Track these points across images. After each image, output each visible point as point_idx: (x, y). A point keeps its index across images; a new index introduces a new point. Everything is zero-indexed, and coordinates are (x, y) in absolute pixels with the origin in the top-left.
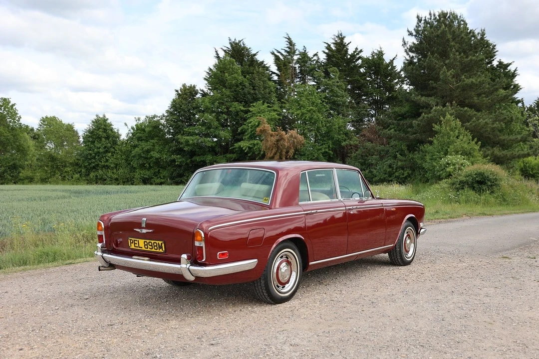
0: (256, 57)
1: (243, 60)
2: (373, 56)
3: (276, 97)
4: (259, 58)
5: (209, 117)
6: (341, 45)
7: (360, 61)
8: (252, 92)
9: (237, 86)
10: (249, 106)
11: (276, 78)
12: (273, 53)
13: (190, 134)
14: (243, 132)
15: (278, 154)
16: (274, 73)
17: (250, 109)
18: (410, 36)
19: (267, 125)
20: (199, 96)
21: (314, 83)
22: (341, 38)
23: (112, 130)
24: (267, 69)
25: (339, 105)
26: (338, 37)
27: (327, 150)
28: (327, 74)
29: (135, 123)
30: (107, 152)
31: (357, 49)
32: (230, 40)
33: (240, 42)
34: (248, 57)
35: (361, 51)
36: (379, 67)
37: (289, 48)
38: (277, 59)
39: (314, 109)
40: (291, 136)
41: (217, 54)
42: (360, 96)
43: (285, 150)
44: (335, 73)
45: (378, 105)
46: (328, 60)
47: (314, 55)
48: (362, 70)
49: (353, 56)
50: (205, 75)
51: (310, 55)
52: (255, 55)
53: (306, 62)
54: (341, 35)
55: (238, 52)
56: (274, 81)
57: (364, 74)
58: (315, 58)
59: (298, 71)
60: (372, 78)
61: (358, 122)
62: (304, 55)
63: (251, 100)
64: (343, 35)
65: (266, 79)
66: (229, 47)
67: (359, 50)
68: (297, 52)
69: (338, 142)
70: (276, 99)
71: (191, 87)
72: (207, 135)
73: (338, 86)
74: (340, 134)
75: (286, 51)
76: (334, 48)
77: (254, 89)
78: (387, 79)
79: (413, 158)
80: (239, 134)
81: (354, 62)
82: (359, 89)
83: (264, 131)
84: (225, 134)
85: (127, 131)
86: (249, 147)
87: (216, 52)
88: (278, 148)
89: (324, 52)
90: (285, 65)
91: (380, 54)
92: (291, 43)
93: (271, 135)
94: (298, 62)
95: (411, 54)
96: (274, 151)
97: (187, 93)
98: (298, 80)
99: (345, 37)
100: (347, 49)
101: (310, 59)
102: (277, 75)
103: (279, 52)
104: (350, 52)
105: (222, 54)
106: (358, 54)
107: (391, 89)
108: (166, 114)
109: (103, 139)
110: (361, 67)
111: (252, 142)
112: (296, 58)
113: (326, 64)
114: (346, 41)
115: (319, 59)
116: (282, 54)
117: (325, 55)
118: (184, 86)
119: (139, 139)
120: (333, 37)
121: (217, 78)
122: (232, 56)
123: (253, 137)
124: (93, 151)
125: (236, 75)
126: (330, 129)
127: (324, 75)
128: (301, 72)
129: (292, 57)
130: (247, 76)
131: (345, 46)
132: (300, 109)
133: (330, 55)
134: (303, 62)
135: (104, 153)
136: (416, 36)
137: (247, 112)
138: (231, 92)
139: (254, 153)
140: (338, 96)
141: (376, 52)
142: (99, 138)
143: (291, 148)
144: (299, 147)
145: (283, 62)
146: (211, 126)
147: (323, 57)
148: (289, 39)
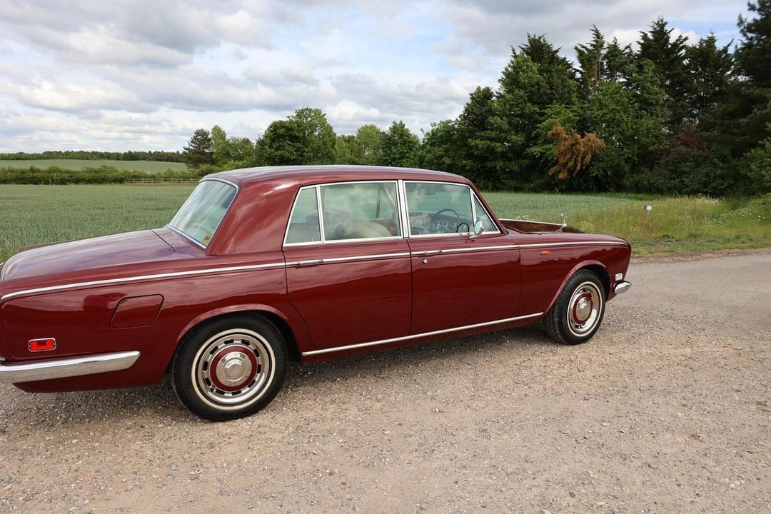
0: (557, 54)
1: (543, 57)
2: (701, 44)
3: (577, 96)
4: (561, 55)
5: (504, 123)
6: (660, 32)
7: (683, 51)
8: (549, 92)
9: (533, 86)
10: (545, 109)
11: (578, 75)
12: (576, 48)
13: (482, 138)
14: (537, 136)
15: (573, 160)
16: (578, 71)
17: (546, 111)
18: (751, 12)
19: (560, 128)
20: (494, 98)
21: (624, 80)
22: (662, 25)
23: (408, 136)
24: (569, 66)
25: (651, 104)
26: (658, 24)
27: (630, 155)
28: (641, 67)
29: (432, 129)
30: (403, 157)
31: (680, 36)
32: (529, 36)
33: (540, 38)
34: (549, 54)
35: (686, 39)
36: (708, 57)
37: (596, 41)
38: (581, 54)
39: (618, 108)
40: (589, 140)
41: (514, 53)
42: (681, 93)
43: (581, 156)
44: (650, 65)
45: (702, 103)
46: (642, 52)
47: (626, 48)
48: (686, 62)
49: (675, 45)
50: (502, 76)
51: (621, 47)
52: (557, 51)
53: (616, 56)
54: (662, 21)
55: (538, 51)
56: (577, 80)
57: (688, 66)
58: (628, 51)
59: (606, 67)
60: (697, 70)
61: (675, 121)
62: (614, 48)
63: (548, 102)
64: (665, 21)
65: (565, 77)
66: (529, 45)
67: (683, 38)
68: (606, 45)
69: (644, 147)
70: (577, 99)
71: (484, 90)
72: (501, 140)
73: (651, 82)
74: (647, 137)
75: (592, 45)
76: (651, 38)
77: (551, 88)
78: (717, 70)
79: (736, 166)
80: (534, 138)
81: (676, 53)
82: (680, 84)
83: (557, 135)
84: (518, 139)
85: (423, 137)
86: (541, 153)
87: (513, 50)
88: (573, 153)
89: (639, 43)
90: (589, 60)
91: (711, 41)
92: (598, 35)
93: (565, 139)
94: (606, 57)
95: (750, 35)
96: (568, 156)
97: (481, 98)
98: (606, 77)
99: (666, 23)
100: (668, 38)
101: (621, 53)
102: (581, 72)
103: (584, 47)
104: (672, 40)
105: (518, 52)
106: (682, 42)
107: (721, 82)
108: (459, 119)
109: (399, 145)
110: (684, 58)
111: (545, 147)
112: (604, 52)
113: (640, 57)
114: (667, 28)
115: (631, 51)
116: (587, 49)
117: (639, 46)
118: (479, 88)
119: (433, 145)
120: (652, 24)
121: (511, 79)
122: (528, 54)
123: (546, 142)
124: (390, 157)
125: (530, 74)
126: (636, 131)
127: (637, 69)
128: (609, 67)
129: (599, 51)
130: (545, 75)
131: (665, 34)
132: (602, 109)
133: (646, 45)
134: (612, 56)
135: (400, 159)
136: (759, 10)
137: (542, 114)
138: (525, 93)
139: (547, 159)
140: (649, 93)
141: (705, 38)
142: (395, 144)
143: (588, 153)
144: (597, 152)
145: (587, 57)
146: (502, 131)
147: (636, 49)
148: (597, 31)
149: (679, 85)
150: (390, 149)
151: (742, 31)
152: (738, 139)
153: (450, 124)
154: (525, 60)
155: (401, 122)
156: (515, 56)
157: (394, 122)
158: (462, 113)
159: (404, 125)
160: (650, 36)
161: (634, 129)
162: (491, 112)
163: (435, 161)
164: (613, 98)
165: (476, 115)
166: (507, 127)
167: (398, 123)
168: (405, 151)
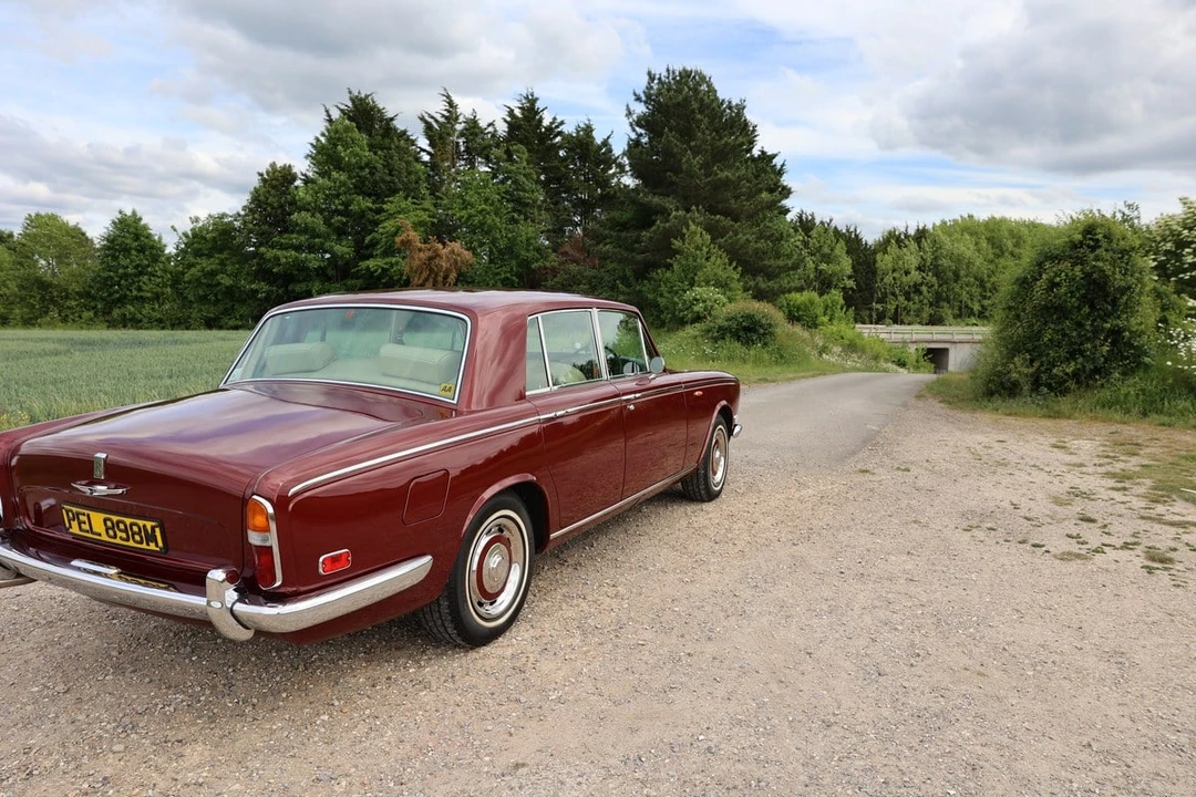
0: (394, 122)
1: (372, 126)
2: (578, 132)
3: (428, 189)
4: (399, 125)
5: (318, 222)
6: (531, 110)
7: (558, 139)
8: (388, 178)
9: (362, 168)
10: (384, 203)
11: (426, 158)
12: (422, 119)
13: (283, 247)
14: (374, 244)
15: (431, 280)
16: (424, 150)
17: (385, 206)
18: (637, 103)
19: (412, 233)
20: (298, 183)
21: (487, 169)
22: (533, 101)
23: (149, 236)
24: (413, 143)
25: (527, 205)
26: (527, 98)
27: (508, 275)
28: (509, 153)
29: (192, 226)
30: (141, 273)
31: (555, 119)
32: (350, 93)
33: (367, 96)
34: (381, 122)
35: (562, 123)
36: (587, 149)
37: (449, 111)
38: (429, 127)
39: (488, 208)
40: (453, 252)
41: (329, 116)
42: (557, 192)
43: (442, 274)
44: (521, 153)
45: (586, 208)
46: (508, 133)
47: (489, 125)
48: (562, 153)
49: (549, 129)
50: (309, 149)
51: (483, 124)
52: (392, 119)
53: (476, 135)
54: (532, 96)
55: (364, 114)
56: (425, 163)
57: (564, 159)
58: (491, 129)
59: (462, 149)
60: (575, 165)
61: (556, 232)
62: (473, 124)
63: (387, 193)
64: (536, 96)
65: (410, 159)
66: (350, 104)
67: (559, 121)
68: (461, 119)
69: (525, 263)
70: (428, 192)
71: (284, 168)
72: (311, 249)
73: (524, 175)
74: (528, 251)
75: (443, 116)
76: (520, 116)
77: (390, 174)
78: (598, 167)
79: (640, 291)
80: (368, 247)
81: (551, 139)
82: (558, 180)
83: (407, 243)
84: (344, 249)
85: (176, 240)
86: (383, 269)
87: (327, 111)
88: (431, 270)
89: (505, 121)
90: (441, 138)
91: (588, 129)
92: (451, 103)
93: (420, 250)
94: (462, 134)
95: (639, 130)
96: (425, 275)
97: (279, 180)
98: (463, 163)
99: (537, 99)
100: (541, 120)
101: (482, 131)
102: (429, 153)
103: (432, 117)
104: (546, 123)
105: (336, 115)
106: (557, 127)
107: (605, 183)
108: (242, 213)
109: (134, 252)
110: (561, 147)
111: (388, 260)
112: (459, 127)
113: (507, 140)
114: (539, 105)
115: (496, 131)
116: (436, 121)
117: (506, 125)
118: (273, 165)
119: (198, 254)
120: (519, 98)
121: (326, 155)
122: (350, 118)
123: (388, 252)
124: (117, 272)
125: (357, 149)
126: (512, 242)
127: (505, 157)
128: (468, 150)
129: (453, 126)
130: (380, 152)
131: (537, 113)
132: (466, 208)
133: (514, 125)
134: (471, 134)
135: (136, 275)
136: (646, 102)
137: (379, 211)
138: (350, 178)
139: (391, 278)
140: (525, 191)
141: (582, 125)
142: (126, 250)
143: (451, 271)
144: (464, 269)
145: (438, 133)
146: (315, 235)
147: (502, 128)
148: (448, 97)
149: (556, 182)
150: (115, 258)
151: (631, 125)
152: (639, 257)
153: (226, 220)
154: (347, 129)
155: (134, 213)
156: (330, 121)
157: (120, 212)
158: (245, 203)
159: (140, 219)
160: (518, 113)
161: (509, 239)
162: (296, 205)
163: (204, 281)
164: (479, 194)
165: (273, 208)
166: (323, 228)
167: (129, 213)
168: (146, 262)
